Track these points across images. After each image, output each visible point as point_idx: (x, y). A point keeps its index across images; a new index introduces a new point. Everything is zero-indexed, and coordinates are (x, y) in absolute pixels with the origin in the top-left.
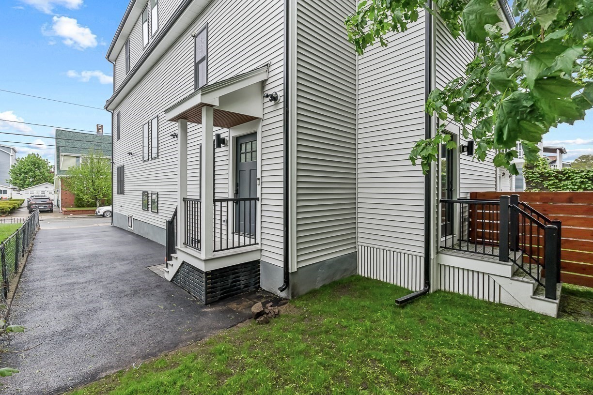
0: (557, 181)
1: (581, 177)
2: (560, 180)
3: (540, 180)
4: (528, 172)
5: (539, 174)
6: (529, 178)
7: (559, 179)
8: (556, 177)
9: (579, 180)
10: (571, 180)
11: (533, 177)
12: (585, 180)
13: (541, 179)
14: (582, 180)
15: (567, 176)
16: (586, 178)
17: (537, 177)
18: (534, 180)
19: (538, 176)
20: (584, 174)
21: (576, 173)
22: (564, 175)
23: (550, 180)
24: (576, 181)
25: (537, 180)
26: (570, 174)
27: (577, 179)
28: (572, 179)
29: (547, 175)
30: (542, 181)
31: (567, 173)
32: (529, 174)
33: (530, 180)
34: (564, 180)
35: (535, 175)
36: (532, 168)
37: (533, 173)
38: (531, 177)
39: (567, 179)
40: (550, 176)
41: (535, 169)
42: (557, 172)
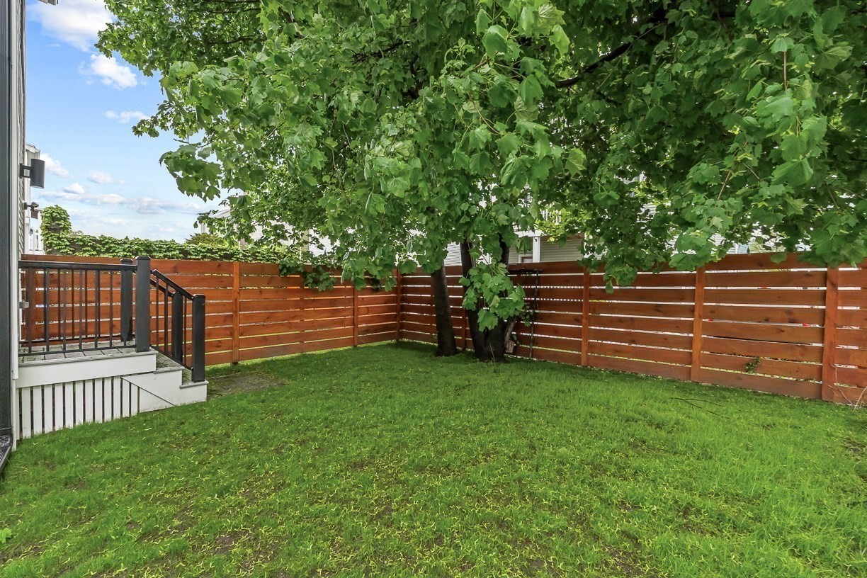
0: (95, 253)
1: (124, 250)
2: (99, 252)
3: (70, 250)
4: (51, 236)
5: (69, 241)
6: (53, 245)
7: (97, 251)
8: (94, 248)
9: (122, 253)
10: (112, 253)
11: (59, 244)
12: (128, 254)
13: (72, 249)
14: (125, 253)
15: (107, 246)
16: (129, 251)
17: (66, 245)
18: (61, 249)
19: (68, 243)
20: (126, 246)
21: (118, 244)
22: (104, 245)
23: (85, 251)
24: (119, 254)
25: (66, 250)
26: (112, 245)
27: (119, 252)
28: (114, 251)
29: (81, 243)
30: (74, 252)
31: (107, 242)
32: (53, 239)
33: (56, 248)
34: (104, 253)
35: (63, 241)
36: (56, 230)
37: (59, 238)
38: (56, 245)
39: (107, 251)
40: (85, 246)
41: (61, 232)
42: (94, 240)
